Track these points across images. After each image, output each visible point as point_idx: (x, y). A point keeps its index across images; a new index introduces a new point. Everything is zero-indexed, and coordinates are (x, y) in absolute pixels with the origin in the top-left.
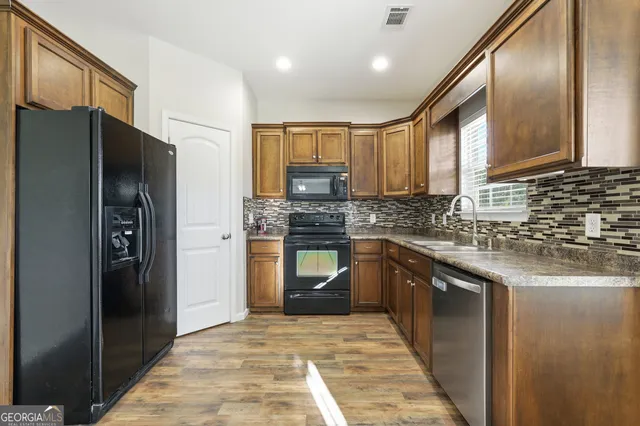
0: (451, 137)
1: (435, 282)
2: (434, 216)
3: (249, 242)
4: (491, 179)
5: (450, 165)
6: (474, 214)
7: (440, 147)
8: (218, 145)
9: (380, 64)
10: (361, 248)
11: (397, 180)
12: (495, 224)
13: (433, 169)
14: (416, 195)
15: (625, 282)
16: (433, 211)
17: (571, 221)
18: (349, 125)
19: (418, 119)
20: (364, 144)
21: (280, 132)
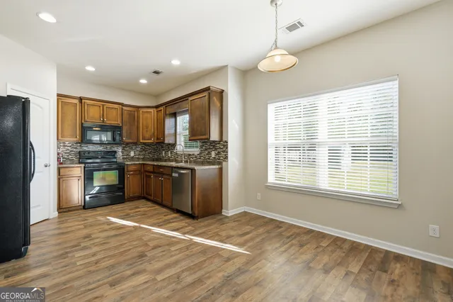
0: (173, 120)
1: (174, 175)
2: (164, 152)
3: (59, 169)
4: (190, 140)
5: (173, 131)
6: (183, 151)
7: (169, 122)
8: (41, 108)
9: (143, 81)
10: (130, 168)
11: (147, 135)
12: (190, 155)
13: (166, 132)
14: (157, 143)
15: (217, 167)
16: (164, 150)
17: (209, 153)
18: (122, 104)
19: (159, 109)
20: (130, 115)
21: (76, 101)
